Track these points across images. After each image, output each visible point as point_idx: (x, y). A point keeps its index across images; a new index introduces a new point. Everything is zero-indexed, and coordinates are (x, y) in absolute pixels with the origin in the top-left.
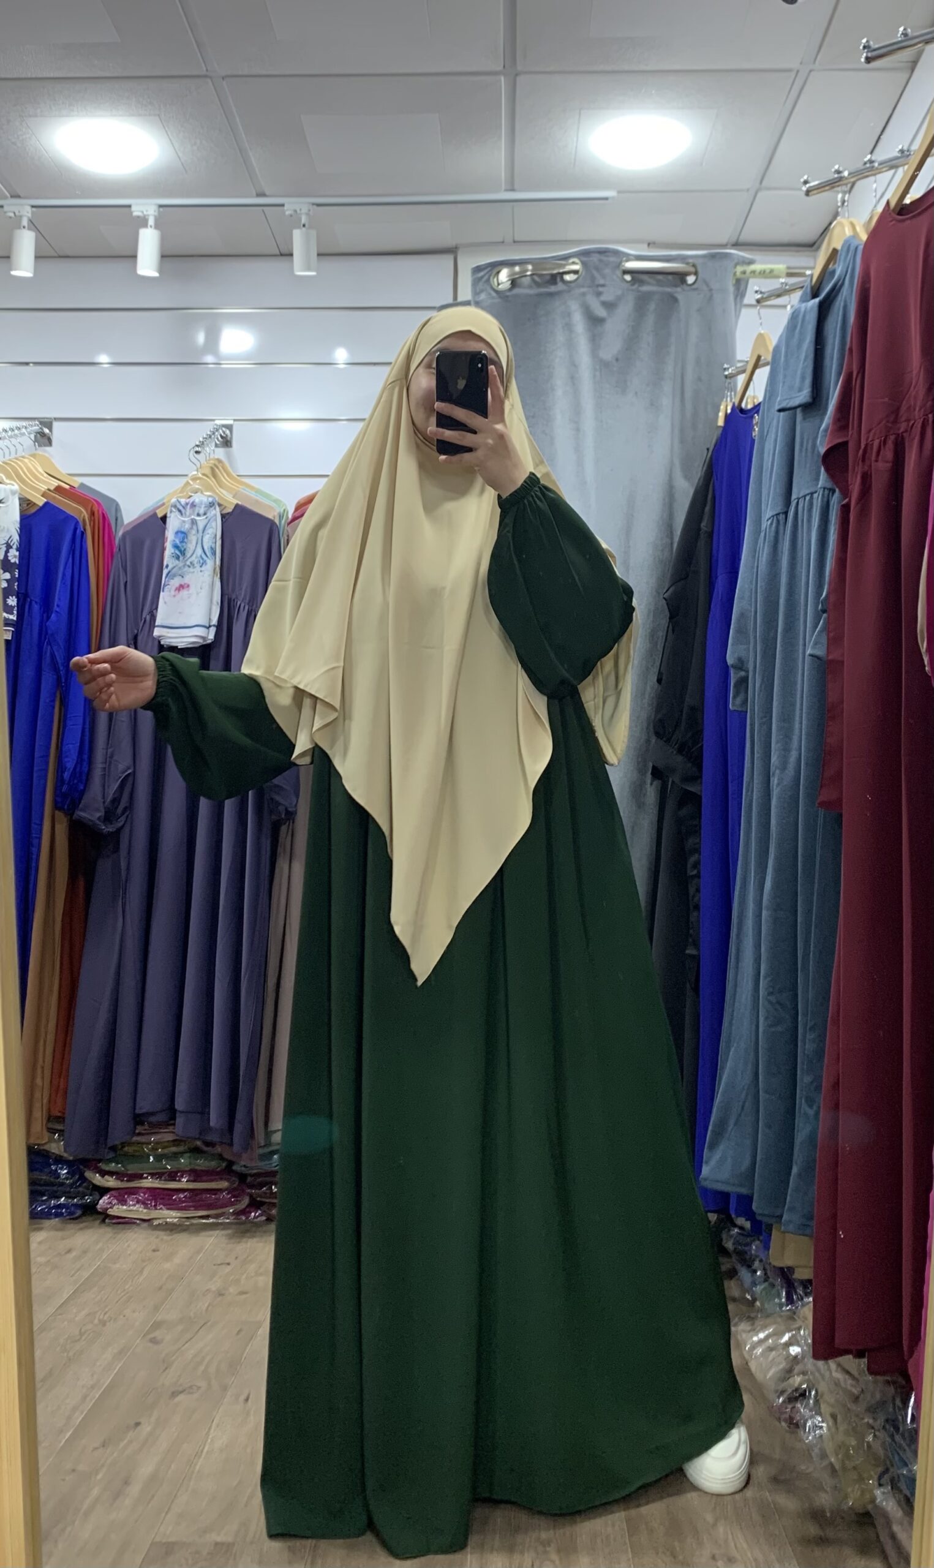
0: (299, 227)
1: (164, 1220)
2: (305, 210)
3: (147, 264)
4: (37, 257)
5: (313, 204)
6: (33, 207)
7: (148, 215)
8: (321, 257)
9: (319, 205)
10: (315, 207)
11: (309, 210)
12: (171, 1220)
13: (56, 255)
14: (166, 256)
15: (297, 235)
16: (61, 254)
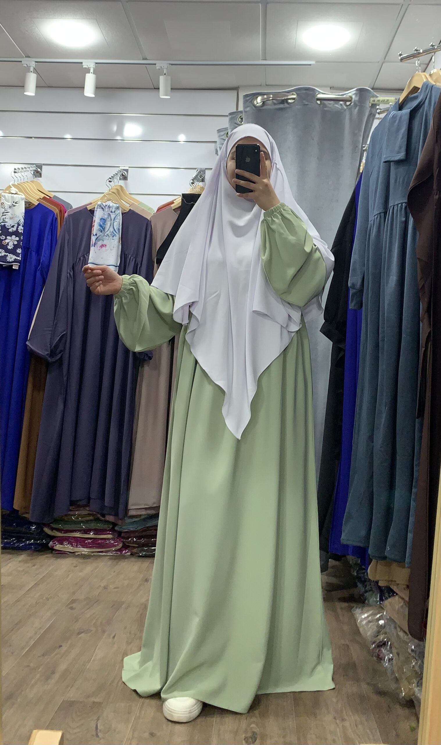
0: (163, 75)
1: (81, 553)
2: (166, 67)
3: (89, 91)
4: (37, 87)
5: (170, 64)
6: (36, 62)
7: (90, 67)
8: (172, 90)
9: (172, 65)
10: (171, 65)
11: (168, 67)
12: (84, 553)
13: (47, 86)
14: (98, 88)
15: (162, 79)
16: (49, 86)
